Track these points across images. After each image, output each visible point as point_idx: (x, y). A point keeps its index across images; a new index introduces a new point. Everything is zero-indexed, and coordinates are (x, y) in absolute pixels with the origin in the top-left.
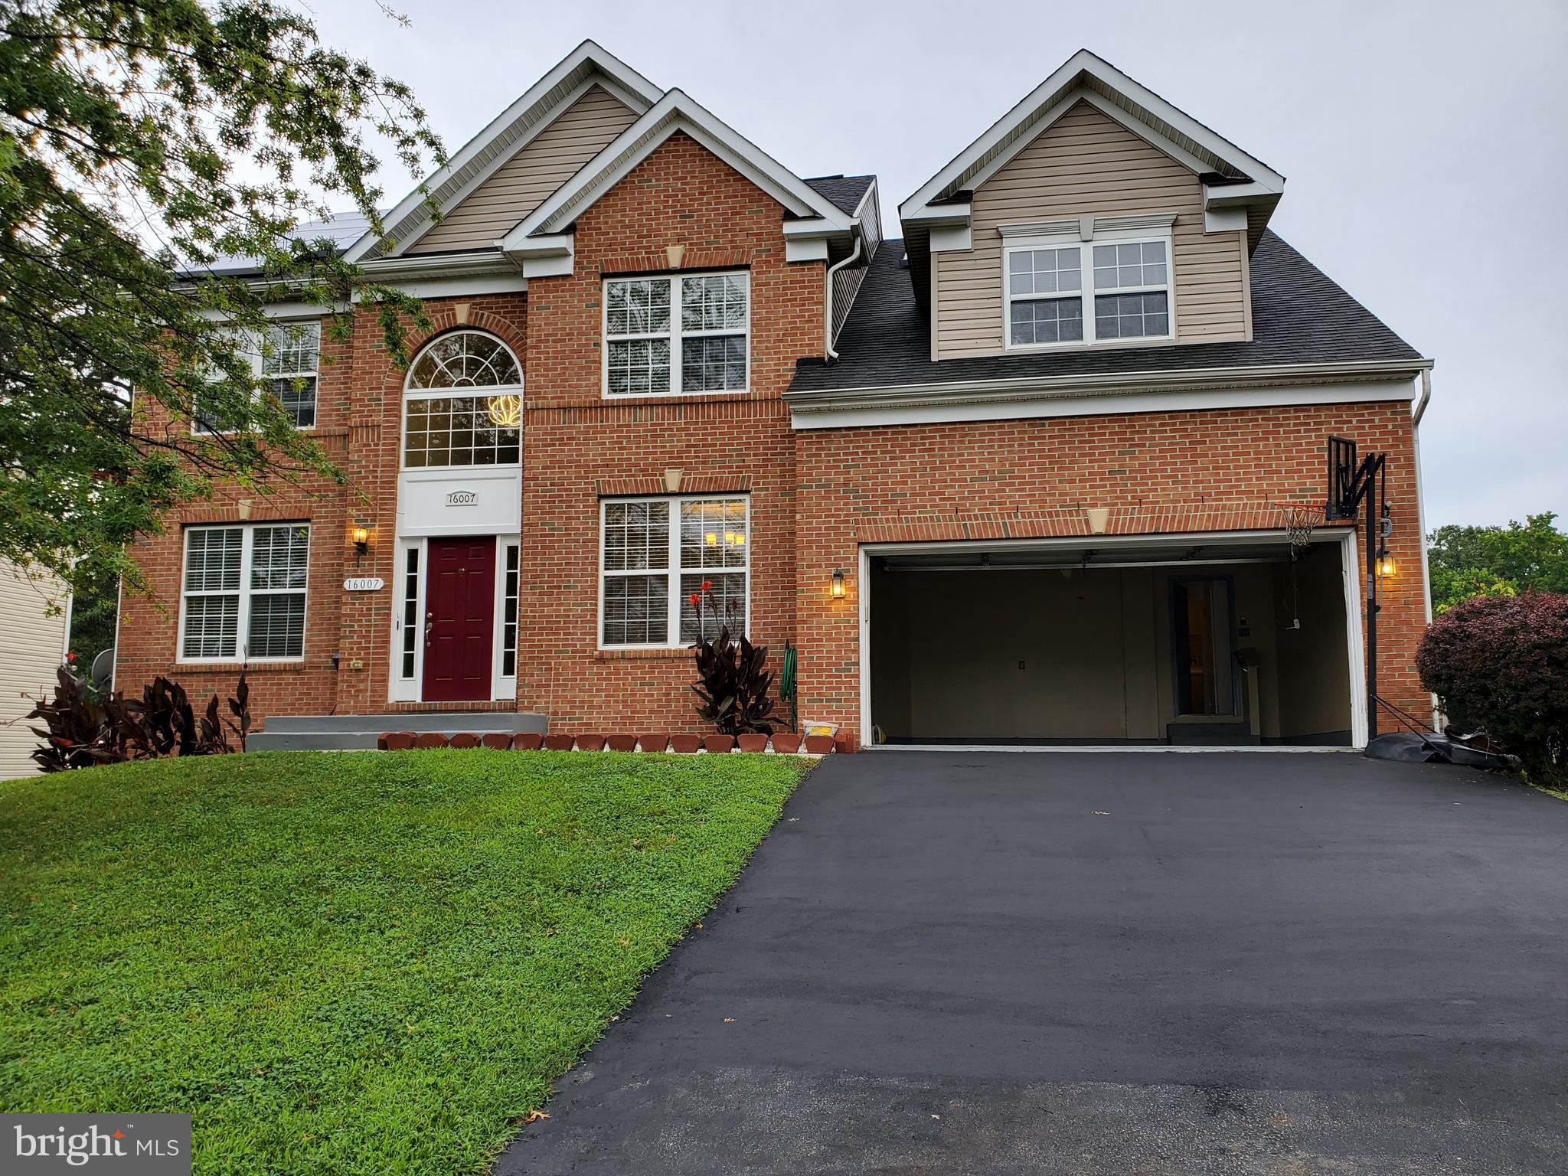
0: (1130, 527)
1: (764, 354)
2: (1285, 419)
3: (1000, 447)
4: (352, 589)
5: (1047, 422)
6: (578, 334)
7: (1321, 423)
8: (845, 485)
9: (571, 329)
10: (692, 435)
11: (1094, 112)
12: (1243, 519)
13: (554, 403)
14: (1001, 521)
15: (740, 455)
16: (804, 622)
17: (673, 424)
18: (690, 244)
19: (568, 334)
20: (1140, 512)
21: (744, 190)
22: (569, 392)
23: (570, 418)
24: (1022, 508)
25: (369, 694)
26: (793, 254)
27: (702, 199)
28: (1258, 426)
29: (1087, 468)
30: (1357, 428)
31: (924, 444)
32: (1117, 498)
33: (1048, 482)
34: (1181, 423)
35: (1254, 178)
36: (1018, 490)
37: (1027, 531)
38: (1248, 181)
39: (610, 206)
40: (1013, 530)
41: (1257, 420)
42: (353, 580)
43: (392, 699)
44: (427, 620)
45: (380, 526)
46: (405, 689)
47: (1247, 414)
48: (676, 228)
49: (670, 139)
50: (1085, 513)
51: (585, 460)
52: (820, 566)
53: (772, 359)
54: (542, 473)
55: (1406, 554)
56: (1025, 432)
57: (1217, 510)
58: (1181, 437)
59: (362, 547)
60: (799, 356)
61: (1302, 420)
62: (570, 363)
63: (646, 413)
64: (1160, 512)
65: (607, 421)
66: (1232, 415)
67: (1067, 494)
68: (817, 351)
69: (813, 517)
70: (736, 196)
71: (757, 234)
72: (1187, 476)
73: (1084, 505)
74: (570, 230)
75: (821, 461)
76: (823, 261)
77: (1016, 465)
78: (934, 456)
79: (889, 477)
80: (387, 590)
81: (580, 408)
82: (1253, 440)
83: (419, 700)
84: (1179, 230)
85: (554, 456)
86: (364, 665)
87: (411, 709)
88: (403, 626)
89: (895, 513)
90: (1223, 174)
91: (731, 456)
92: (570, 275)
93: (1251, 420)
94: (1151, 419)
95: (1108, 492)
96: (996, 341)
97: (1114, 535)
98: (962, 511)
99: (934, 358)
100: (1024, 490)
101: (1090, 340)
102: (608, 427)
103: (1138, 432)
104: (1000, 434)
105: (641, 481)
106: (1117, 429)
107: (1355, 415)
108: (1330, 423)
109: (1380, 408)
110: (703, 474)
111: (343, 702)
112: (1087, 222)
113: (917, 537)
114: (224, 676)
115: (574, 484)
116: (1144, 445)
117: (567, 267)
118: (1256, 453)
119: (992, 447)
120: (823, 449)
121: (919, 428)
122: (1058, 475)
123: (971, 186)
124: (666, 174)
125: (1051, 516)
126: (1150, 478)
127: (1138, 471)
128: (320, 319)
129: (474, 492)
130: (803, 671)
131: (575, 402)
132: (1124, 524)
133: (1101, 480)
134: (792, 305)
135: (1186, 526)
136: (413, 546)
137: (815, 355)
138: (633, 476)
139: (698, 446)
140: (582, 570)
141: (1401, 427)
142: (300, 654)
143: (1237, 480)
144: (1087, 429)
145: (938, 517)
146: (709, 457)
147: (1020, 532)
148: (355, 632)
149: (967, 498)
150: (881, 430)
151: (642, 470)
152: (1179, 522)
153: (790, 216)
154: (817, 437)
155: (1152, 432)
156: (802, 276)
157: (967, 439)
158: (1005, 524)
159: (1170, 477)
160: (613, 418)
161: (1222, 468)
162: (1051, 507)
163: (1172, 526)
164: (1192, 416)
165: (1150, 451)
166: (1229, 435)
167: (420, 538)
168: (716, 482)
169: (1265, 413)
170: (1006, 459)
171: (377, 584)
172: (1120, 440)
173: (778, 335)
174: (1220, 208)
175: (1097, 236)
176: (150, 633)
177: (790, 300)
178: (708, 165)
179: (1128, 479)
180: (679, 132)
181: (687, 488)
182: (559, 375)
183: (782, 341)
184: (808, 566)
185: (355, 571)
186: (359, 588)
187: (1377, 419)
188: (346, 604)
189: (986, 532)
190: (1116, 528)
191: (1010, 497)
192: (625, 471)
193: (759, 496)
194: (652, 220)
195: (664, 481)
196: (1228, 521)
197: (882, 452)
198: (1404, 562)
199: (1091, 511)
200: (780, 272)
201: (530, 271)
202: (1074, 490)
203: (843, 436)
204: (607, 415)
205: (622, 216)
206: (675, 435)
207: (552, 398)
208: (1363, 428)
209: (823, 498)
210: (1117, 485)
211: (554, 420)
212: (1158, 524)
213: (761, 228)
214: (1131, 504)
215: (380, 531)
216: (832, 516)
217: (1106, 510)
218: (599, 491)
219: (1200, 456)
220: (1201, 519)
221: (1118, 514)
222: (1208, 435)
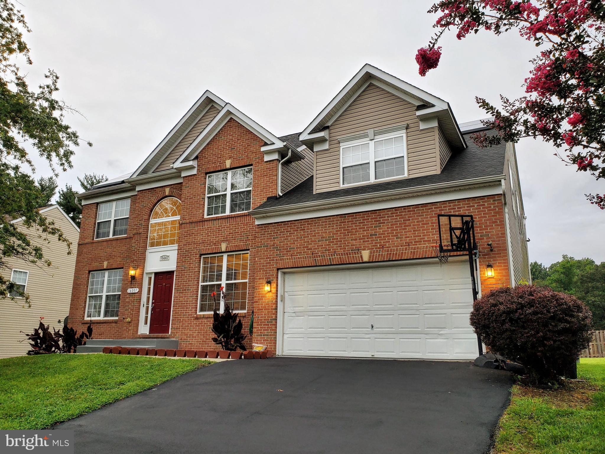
0: (378, 259)
1: (256, 197)
2: (445, 207)
3: (329, 227)
4: (130, 292)
5: (347, 216)
6: (197, 195)
7: (461, 208)
8: (273, 245)
9: (195, 194)
10: (231, 229)
11: (375, 87)
12: (426, 253)
13: (188, 221)
14: (328, 258)
15: (247, 236)
16: (257, 302)
17: (225, 225)
18: (234, 159)
19: (194, 196)
20: (382, 252)
21: (252, 137)
22: (193, 217)
23: (193, 226)
24: (337, 252)
25: (132, 331)
26: (267, 158)
27: (238, 142)
28: (433, 211)
29: (362, 233)
30: (477, 209)
31: (301, 227)
32: (374, 246)
33: (347, 241)
34: (400, 212)
35: (435, 105)
36: (335, 244)
37: (338, 261)
38: (433, 106)
39: (209, 148)
40: (333, 261)
41: (432, 208)
42: (130, 289)
43: (139, 333)
44: (153, 303)
45: (139, 269)
46: (144, 329)
47: (428, 206)
48: (229, 153)
49: (228, 121)
50: (361, 253)
51: (197, 241)
52: (263, 278)
53: (259, 198)
54: (183, 247)
55: (501, 266)
56: (338, 220)
57: (415, 249)
58: (400, 218)
59: (133, 278)
60: (268, 196)
61: (452, 207)
62: (194, 206)
63: (217, 222)
64: (391, 251)
65: (204, 226)
66: (421, 207)
67: (354, 245)
68: (274, 194)
69: (262, 259)
70: (249, 139)
71: (255, 152)
72: (402, 235)
73: (360, 250)
74: (197, 158)
75: (265, 237)
76: (277, 160)
77: (335, 234)
78: (305, 232)
79: (289, 241)
80: (140, 292)
81: (196, 222)
82: (430, 217)
83: (148, 333)
84: (409, 130)
85: (187, 240)
86: (131, 320)
87: (145, 337)
88: (145, 305)
89: (290, 256)
90: (425, 105)
91: (244, 236)
92: (195, 175)
93: (429, 209)
94: (387, 211)
95: (370, 244)
96: (337, 185)
97: (372, 262)
98: (315, 254)
99: (314, 193)
100: (337, 244)
101: (372, 180)
102: (204, 228)
103: (382, 217)
104: (329, 222)
105: (214, 248)
106: (374, 217)
107: (476, 203)
108: (465, 207)
109: (488, 198)
110: (234, 244)
111: (124, 334)
112: (371, 132)
113: (298, 265)
114: (96, 324)
115: (193, 250)
116: (384, 223)
117: (194, 172)
118: (432, 223)
119: (326, 227)
120: (266, 232)
121: (300, 221)
122: (350, 237)
123: (329, 124)
124: (227, 134)
125: (347, 255)
126: (387, 236)
127: (382, 234)
128: (130, 197)
129: (168, 255)
130: (255, 322)
131: (194, 220)
132: (376, 257)
133: (367, 238)
134: (266, 177)
135: (402, 257)
136: (150, 276)
137: (273, 195)
138: (211, 246)
139: (233, 233)
140: (193, 283)
141: (497, 206)
142: (118, 316)
143: (423, 236)
144: (362, 217)
145: (305, 257)
146: (236, 237)
147: (336, 262)
148: (129, 308)
149: (316, 249)
150: (286, 223)
151: (214, 244)
152: (399, 255)
153: (266, 144)
154: (265, 227)
155: (388, 217)
156: (270, 166)
157: (317, 224)
158: (330, 259)
159: (395, 236)
160: (207, 225)
161: (417, 231)
162: (348, 251)
163: (396, 257)
164: (404, 209)
165: (387, 225)
166: (420, 216)
167: (152, 273)
168: (238, 247)
169: (435, 205)
170: (331, 232)
171: (136, 290)
172: (375, 221)
173: (261, 189)
174: (425, 119)
175: (376, 137)
176: (78, 309)
177: (265, 176)
178: (241, 129)
179: (378, 237)
180: (231, 118)
181: (228, 250)
182: (191, 211)
183: (262, 191)
184: (259, 279)
185: (131, 286)
186: (132, 292)
187: (486, 204)
188: (127, 298)
189: (323, 263)
190: (373, 259)
191: (332, 247)
192: (209, 244)
193: (252, 251)
194: (222, 151)
195: (221, 247)
196: (420, 254)
197: (286, 232)
198: (500, 270)
199: (363, 252)
200: (262, 165)
201: (184, 174)
202: (356, 243)
203: (273, 226)
204: (204, 224)
205: (213, 151)
206: (225, 230)
207: (188, 219)
208: (480, 208)
209: (266, 251)
210: (374, 240)
211: (188, 227)
212: (390, 256)
213: (256, 150)
214: (379, 248)
215: (139, 271)
216: (268, 258)
217: (368, 251)
218: (200, 252)
219: (408, 226)
220: (408, 254)
221: (374, 253)
222: (411, 217)
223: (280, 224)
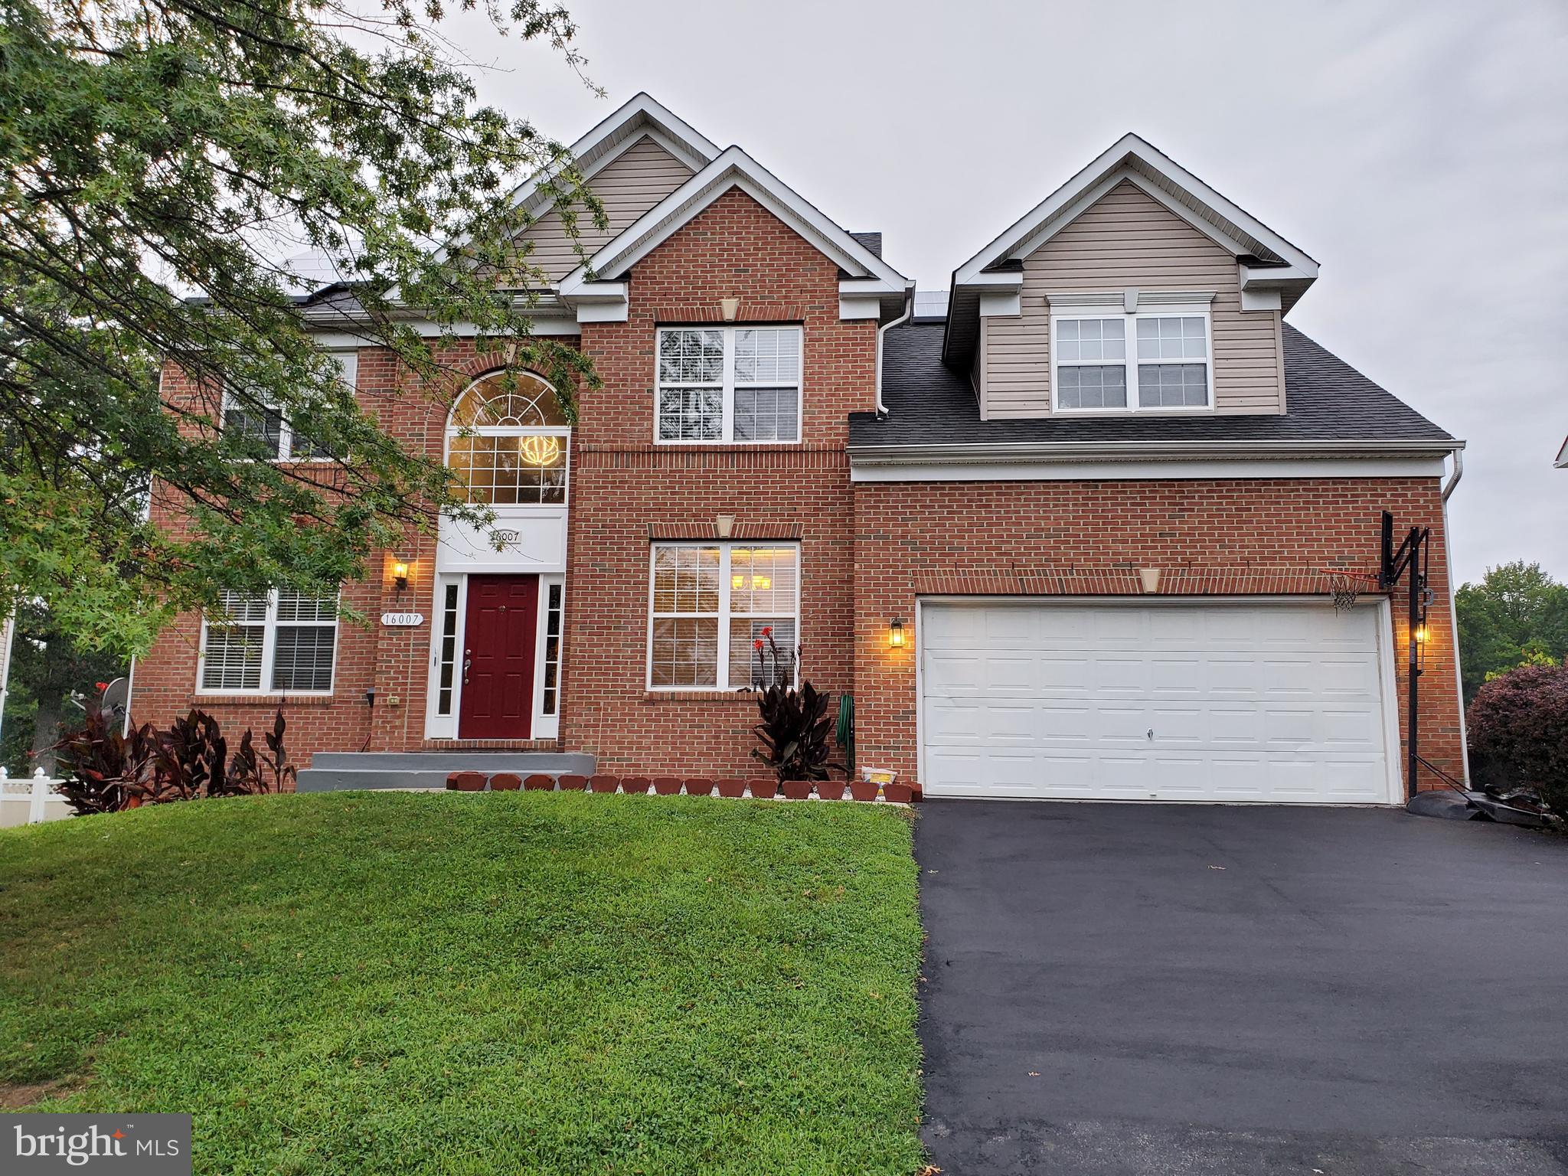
0: (1180, 589)
1: (816, 407)
2: (1324, 490)
3: (1055, 506)
4: (390, 624)
5: (1100, 484)
6: (632, 380)
7: (1358, 496)
8: (903, 537)
9: (624, 375)
10: (744, 482)
11: (1135, 191)
12: (1286, 584)
13: (606, 446)
14: (1056, 578)
15: (792, 504)
16: (862, 669)
17: (726, 471)
18: (745, 298)
19: (622, 380)
20: (1189, 574)
21: (799, 248)
22: (622, 436)
23: (622, 461)
24: (1077, 566)
25: (405, 730)
26: (846, 312)
27: (757, 255)
28: (1299, 496)
29: (1138, 529)
30: (1390, 501)
31: (981, 501)
32: (1168, 559)
33: (1102, 542)
34: (1228, 491)
35: (1290, 263)
36: (1072, 548)
37: (1082, 588)
38: (1285, 265)
39: (666, 256)
40: (1068, 587)
41: (1298, 490)
42: (391, 615)
43: (427, 738)
44: (466, 657)
45: (420, 561)
46: (443, 726)
47: (1289, 485)
48: (731, 282)
49: (724, 195)
50: (1138, 573)
51: (637, 504)
52: (878, 615)
53: (824, 412)
54: (593, 515)
55: (1438, 622)
56: (1079, 493)
57: (1262, 574)
58: (1227, 504)
59: (401, 583)
60: (851, 410)
61: (1340, 492)
62: (623, 408)
63: (699, 460)
64: (1209, 574)
65: (660, 466)
66: (1276, 484)
67: (1120, 554)
68: (868, 406)
69: (872, 567)
70: (791, 254)
71: (811, 291)
72: (1234, 541)
73: (1136, 565)
74: (625, 277)
75: (880, 513)
76: (876, 320)
77: (1071, 524)
78: (990, 512)
79: (947, 531)
80: (427, 625)
81: (633, 452)
82: (1295, 509)
83: (456, 738)
84: (1218, 307)
85: (606, 498)
86: (401, 701)
87: (450, 747)
88: (440, 662)
89: (952, 566)
90: (1258, 257)
91: (783, 504)
92: (624, 322)
93: (1292, 491)
94: (1199, 485)
95: (1159, 553)
96: (1042, 404)
97: (1166, 595)
98: (1018, 566)
99: (984, 418)
100: (1078, 548)
101: (1134, 407)
102: (660, 472)
103: (1187, 497)
104: (1055, 493)
105: (693, 525)
106: (1167, 494)
107: (1390, 490)
108: (1366, 496)
109: (1412, 483)
110: (754, 522)
111: (378, 738)
112: (1132, 295)
113: (974, 589)
114: (247, 709)
115: (626, 526)
116: (1192, 510)
117: (621, 314)
118: (1298, 522)
119: (1048, 506)
120: (881, 501)
121: (975, 485)
122: (1111, 535)
123: (1020, 255)
124: (721, 228)
125: (1104, 574)
126: (1198, 541)
127: (1188, 535)
128: (356, 351)
129: (517, 530)
130: (861, 718)
131: (627, 446)
132: (1174, 585)
133: (1152, 541)
134: (844, 362)
135: (1233, 587)
136: (452, 582)
137: (866, 410)
138: (685, 520)
139: (750, 493)
140: (632, 611)
141: (1431, 501)
142: (328, 688)
143: (1281, 546)
144: (1138, 492)
145: (994, 571)
146: (762, 504)
147: (1075, 588)
148: (392, 667)
149: (1023, 554)
150: (939, 485)
151: (694, 515)
152: (1227, 585)
153: (843, 275)
154: (876, 489)
155: (1201, 498)
156: (854, 333)
157: (1023, 497)
158: (1060, 580)
159: (1218, 541)
160: (666, 464)
161: (1266, 534)
162: (1105, 565)
163: (1220, 588)
164: (1237, 485)
165: (1198, 516)
166: (1272, 503)
167: (461, 575)
168: (767, 529)
169: (1305, 484)
170: (1062, 518)
171: (416, 619)
172: (1169, 504)
173: (831, 390)
174: (1257, 289)
175: (1141, 308)
176: (169, 663)
177: (842, 356)
178: (763, 222)
179: (1178, 541)
180: (735, 188)
181: (739, 534)
182: (612, 419)
183: (834, 395)
184: (866, 615)
185: (394, 606)
186: (397, 623)
187: (1409, 494)
188: (383, 639)
189: (1042, 588)
190: (1167, 588)
191: (1065, 554)
192: (676, 515)
193: (810, 543)
194: (708, 272)
195: (716, 526)
196: (1273, 584)
197: (940, 507)
198: (1435, 628)
199: (1144, 571)
200: (834, 328)
201: (584, 316)
202: (1127, 550)
203: (902, 490)
204: (660, 461)
205: (677, 267)
206: (727, 482)
207: (605, 442)
208: (1397, 501)
209: (881, 549)
210: (1168, 547)
211: (606, 463)
212: (1207, 586)
213: (815, 285)
214: (1181, 565)
215: (420, 567)
216: (891, 566)
217: (1157, 571)
218: (651, 534)
219: (1245, 522)
220: (1247, 583)
221: (1169, 574)
222: (1253, 503)
223: (920, 485)
